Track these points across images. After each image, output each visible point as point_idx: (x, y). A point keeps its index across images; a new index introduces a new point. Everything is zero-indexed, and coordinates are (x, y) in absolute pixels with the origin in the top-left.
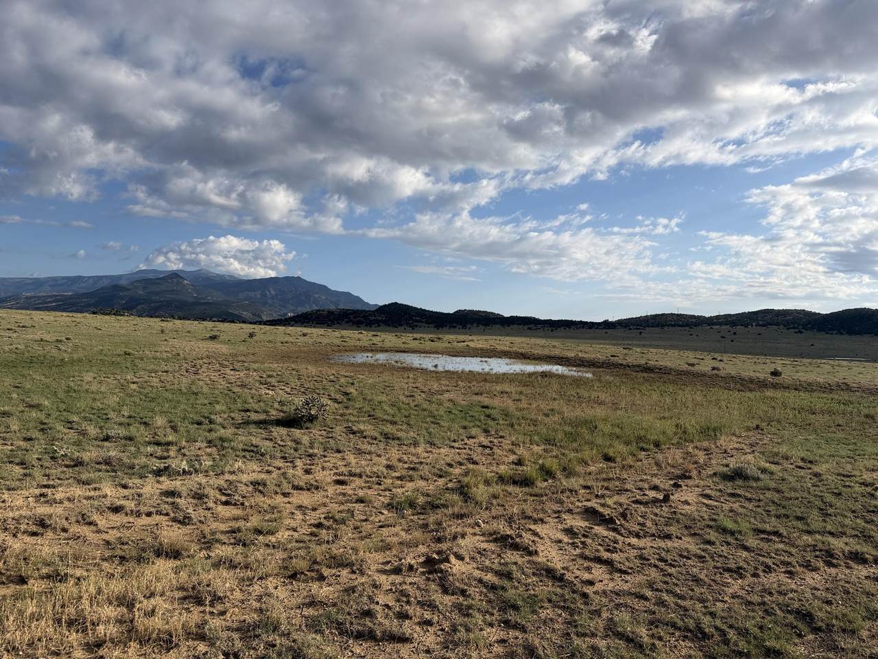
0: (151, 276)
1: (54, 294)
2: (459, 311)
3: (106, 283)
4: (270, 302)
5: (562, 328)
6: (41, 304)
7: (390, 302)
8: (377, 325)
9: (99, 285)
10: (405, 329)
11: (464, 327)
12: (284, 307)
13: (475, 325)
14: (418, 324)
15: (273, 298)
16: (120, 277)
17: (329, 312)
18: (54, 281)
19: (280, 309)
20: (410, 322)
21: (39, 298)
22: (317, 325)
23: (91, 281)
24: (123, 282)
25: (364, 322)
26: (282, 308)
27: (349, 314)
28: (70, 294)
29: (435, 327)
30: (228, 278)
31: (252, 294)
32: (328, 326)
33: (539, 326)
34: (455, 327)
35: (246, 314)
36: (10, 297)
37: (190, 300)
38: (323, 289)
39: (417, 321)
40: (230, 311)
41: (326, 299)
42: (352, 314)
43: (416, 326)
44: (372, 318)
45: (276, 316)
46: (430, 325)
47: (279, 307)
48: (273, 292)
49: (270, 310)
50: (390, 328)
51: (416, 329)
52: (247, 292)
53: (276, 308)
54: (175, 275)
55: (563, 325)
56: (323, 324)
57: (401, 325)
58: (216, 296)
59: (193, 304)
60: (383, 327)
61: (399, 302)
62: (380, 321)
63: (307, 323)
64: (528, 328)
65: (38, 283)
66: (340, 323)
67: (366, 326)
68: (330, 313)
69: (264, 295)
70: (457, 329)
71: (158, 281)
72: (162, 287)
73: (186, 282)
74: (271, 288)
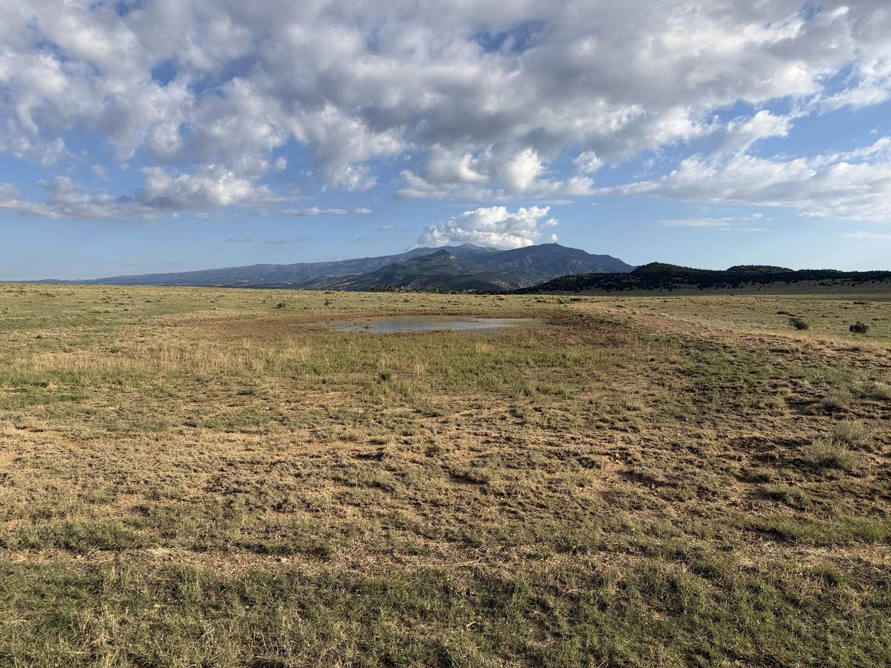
0: (423, 254)
1: (349, 274)
2: (735, 268)
3: (388, 262)
4: (527, 270)
5: (870, 282)
6: (338, 283)
7: (649, 263)
8: (629, 288)
9: (383, 264)
10: (661, 291)
11: (735, 286)
12: (541, 275)
13: (750, 282)
14: (678, 285)
15: (530, 266)
16: (398, 257)
17: (578, 277)
18: (348, 264)
19: (537, 277)
20: (670, 283)
21: (337, 279)
22: (565, 292)
23: (376, 262)
24: (402, 260)
25: (615, 286)
26: (539, 276)
27: (599, 279)
28: (360, 274)
29: (698, 287)
30: (490, 251)
31: (510, 264)
32: (575, 292)
33: (838, 281)
34: (724, 286)
35: (505, 285)
36: (316, 279)
37: (456, 273)
38: (581, 254)
39: (677, 282)
40: (490, 282)
41: (583, 263)
42: (602, 278)
43: (676, 287)
44: (624, 281)
45: (532, 285)
46: (694, 286)
47: (535, 275)
48: (530, 261)
49: (527, 279)
50: (644, 291)
51: (674, 290)
52: (505, 263)
53: (533, 276)
54: (443, 252)
55: (872, 278)
56: (572, 290)
57: (657, 287)
58: (478, 269)
59: (458, 277)
60: (636, 290)
61: (660, 262)
62: (634, 284)
63: (555, 289)
64: (822, 284)
65: (336, 266)
66: (589, 289)
67: (617, 289)
68: (580, 278)
69: (522, 265)
70: (725, 289)
71: (428, 258)
72: (433, 263)
73: (452, 257)
74: (528, 257)
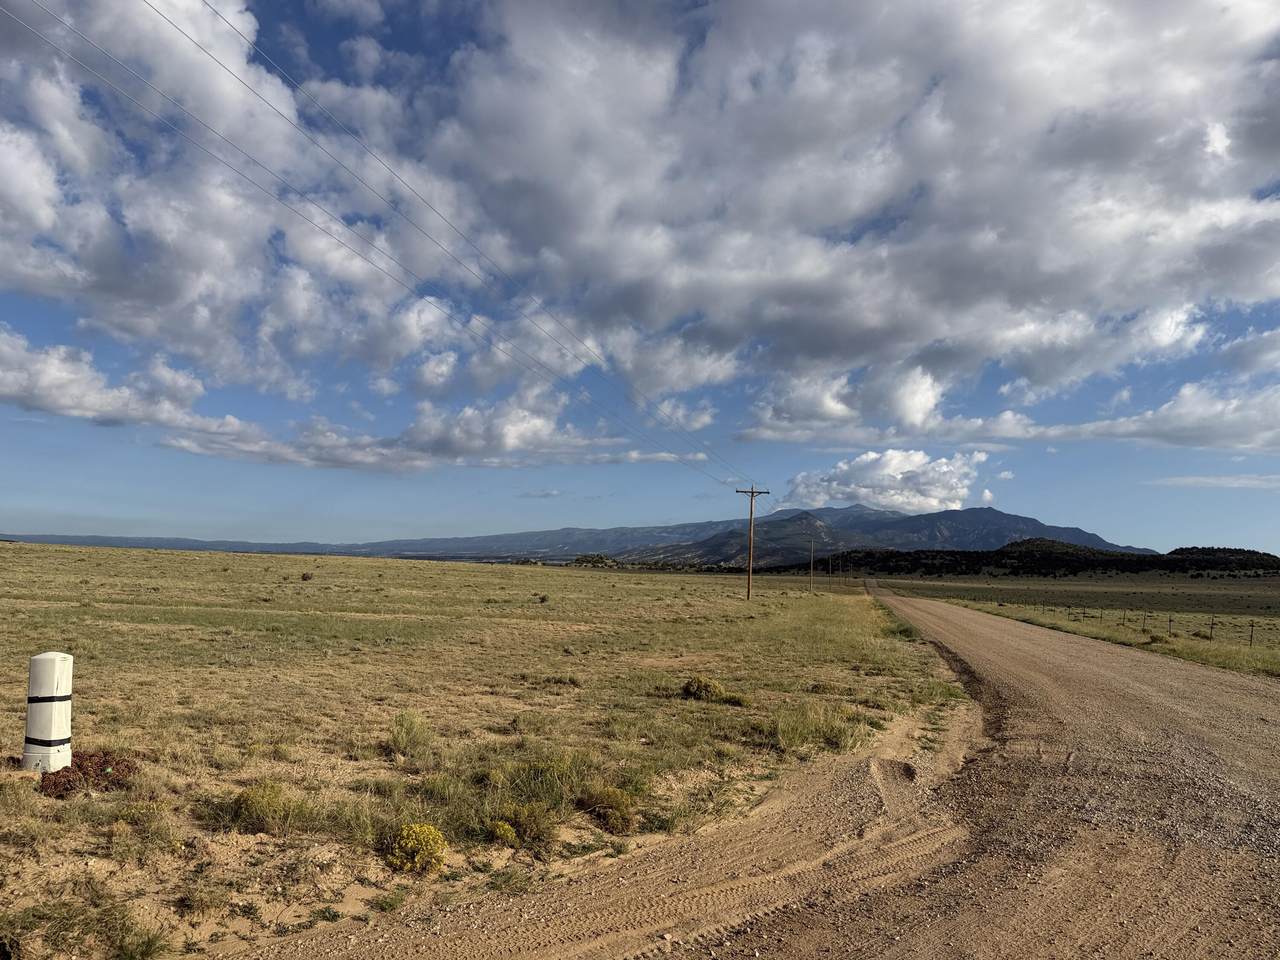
15: (945, 540)
30: (890, 515)
31: (914, 537)
38: (1034, 524)
48: (946, 533)
52: (906, 534)
54: (805, 516)
69: (932, 537)
71: (784, 523)
72: (790, 529)
73: (819, 523)
74: (942, 527)
